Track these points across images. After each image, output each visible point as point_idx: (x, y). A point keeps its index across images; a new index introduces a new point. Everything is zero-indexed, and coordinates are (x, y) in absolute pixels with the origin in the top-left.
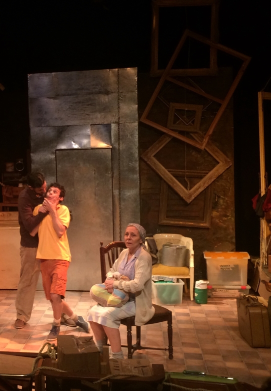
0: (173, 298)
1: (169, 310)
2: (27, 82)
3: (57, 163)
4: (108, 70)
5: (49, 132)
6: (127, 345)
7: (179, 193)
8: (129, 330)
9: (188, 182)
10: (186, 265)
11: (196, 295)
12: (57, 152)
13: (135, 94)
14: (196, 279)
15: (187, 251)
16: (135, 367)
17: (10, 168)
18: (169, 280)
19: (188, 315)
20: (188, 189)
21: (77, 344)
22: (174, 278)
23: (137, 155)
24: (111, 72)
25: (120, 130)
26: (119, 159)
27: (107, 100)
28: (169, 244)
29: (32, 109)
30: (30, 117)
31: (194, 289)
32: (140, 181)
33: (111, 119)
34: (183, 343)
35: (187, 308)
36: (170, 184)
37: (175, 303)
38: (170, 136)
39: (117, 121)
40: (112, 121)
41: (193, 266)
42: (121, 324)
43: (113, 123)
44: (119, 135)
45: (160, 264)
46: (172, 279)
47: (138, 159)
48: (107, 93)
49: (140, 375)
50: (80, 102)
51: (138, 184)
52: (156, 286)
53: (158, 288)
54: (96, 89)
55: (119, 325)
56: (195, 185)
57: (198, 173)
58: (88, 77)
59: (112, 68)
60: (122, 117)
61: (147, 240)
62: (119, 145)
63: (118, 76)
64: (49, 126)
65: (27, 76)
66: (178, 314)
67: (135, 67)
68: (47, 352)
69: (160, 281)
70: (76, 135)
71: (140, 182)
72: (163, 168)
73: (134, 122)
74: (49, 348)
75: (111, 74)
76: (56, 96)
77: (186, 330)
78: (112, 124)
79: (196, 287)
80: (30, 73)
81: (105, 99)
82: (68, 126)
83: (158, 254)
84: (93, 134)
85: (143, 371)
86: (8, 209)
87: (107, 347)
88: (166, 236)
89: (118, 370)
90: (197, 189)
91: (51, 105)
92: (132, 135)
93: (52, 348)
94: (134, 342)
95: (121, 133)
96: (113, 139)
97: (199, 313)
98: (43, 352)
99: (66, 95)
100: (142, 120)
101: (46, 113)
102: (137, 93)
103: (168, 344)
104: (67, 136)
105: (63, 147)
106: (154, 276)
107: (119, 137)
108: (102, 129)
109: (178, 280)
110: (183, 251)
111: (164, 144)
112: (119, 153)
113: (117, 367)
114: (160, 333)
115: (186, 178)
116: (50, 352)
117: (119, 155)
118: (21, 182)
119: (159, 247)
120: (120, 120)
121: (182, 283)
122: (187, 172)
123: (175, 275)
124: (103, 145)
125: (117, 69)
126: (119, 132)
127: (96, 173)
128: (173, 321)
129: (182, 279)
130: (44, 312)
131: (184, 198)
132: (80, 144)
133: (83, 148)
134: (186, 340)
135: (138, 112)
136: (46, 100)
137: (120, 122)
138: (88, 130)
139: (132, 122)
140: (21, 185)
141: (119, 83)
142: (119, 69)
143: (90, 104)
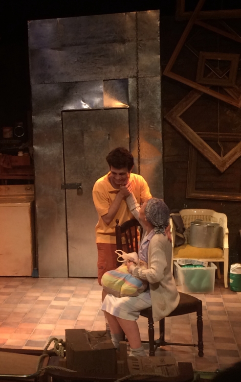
0: (204, 284)
1: (199, 299)
2: (27, 30)
3: (64, 126)
4: (124, 14)
5: (53, 90)
6: (148, 340)
7: (211, 160)
8: (151, 322)
9: (221, 147)
10: (219, 245)
11: (231, 281)
12: (64, 113)
13: (158, 41)
14: (231, 262)
15: (221, 230)
16: (158, 366)
17: (8, 133)
18: (198, 264)
19: (221, 304)
20: (222, 156)
21: (89, 339)
22: (205, 261)
23: (159, 116)
24: (127, 15)
25: (139, 86)
26: (138, 121)
27: (123, 50)
28: (199, 222)
29: (33, 62)
30: (31, 72)
31: (229, 274)
32: (163, 146)
33: (127, 72)
34: (215, 338)
35: (220, 297)
36: (200, 150)
37: (206, 291)
38: (199, 92)
39: (136, 75)
40: (129, 76)
41: (228, 247)
42: (140, 316)
43: (131, 77)
44: (138, 91)
45: (188, 245)
46: (203, 263)
47: (161, 120)
48: (123, 41)
49: (164, 375)
50: (90, 53)
51: (162, 150)
52: (183, 271)
53: (185, 273)
54: (110, 37)
55: (138, 317)
56: (230, 150)
57: (233, 136)
58: (100, 23)
59: (129, 12)
60: (142, 70)
61: (171, 217)
62: (138, 104)
63: (137, 20)
64: (54, 83)
65: (27, 22)
66: (209, 304)
67: (157, 9)
68: (53, 349)
69: (187, 265)
70: (86, 93)
71: (163, 149)
72: (192, 130)
73: (156, 76)
74: (55, 344)
75: (127, 19)
76: (62, 47)
77: (219, 323)
78: (129, 79)
79: (231, 272)
80: (30, 20)
81: (120, 49)
82: (77, 82)
83: (185, 233)
84: (106, 91)
85: (167, 371)
86: (6, 182)
87: (124, 342)
88: (195, 211)
89: (138, 369)
90: (233, 155)
91: (56, 57)
92: (153, 92)
93: (60, 344)
94: (157, 337)
95: (140, 90)
96: (130, 97)
97: (235, 302)
98: (48, 349)
99: (74, 45)
100: (165, 73)
101: (49, 67)
102: (159, 40)
103: (197, 339)
104: (75, 94)
105: (71, 107)
106: (181, 259)
107: (138, 94)
108: (118, 85)
109: (209, 264)
110: (215, 229)
111: (193, 102)
112: (138, 113)
113: (136, 366)
114: (189, 327)
115: (218, 142)
116: (58, 349)
117: (138, 116)
118: (21, 150)
119: (187, 225)
120: (139, 74)
121: (214, 267)
122: (220, 135)
123: (206, 257)
124: (118, 104)
125: (135, 13)
126: (138, 89)
127: (110, 138)
128: (204, 312)
129: (215, 263)
130: (49, 302)
131: (217, 166)
132: (90, 104)
133: (95, 108)
134: (218, 334)
135: (161, 65)
136: (49, 51)
137: (139, 77)
138: (101, 87)
139: (153, 76)
140: (20, 154)
141: (137, 29)
142: (138, 12)
143: (103, 55)
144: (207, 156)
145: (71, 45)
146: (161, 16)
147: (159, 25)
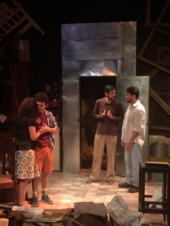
2: (61, 30)
4: (116, 23)
5: (75, 64)
7: (163, 108)
9: (169, 100)
10: (167, 156)
17: (48, 88)
20: (169, 105)
24: (118, 24)
25: (124, 64)
27: (115, 43)
29: (64, 48)
30: (62, 53)
33: (118, 56)
36: (157, 102)
38: (157, 69)
39: (122, 58)
40: (119, 58)
43: (119, 59)
44: (123, 67)
48: (115, 38)
50: (96, 44)
54: (108, 36)
58: (103, 27)
59: (119, 22)
60: (125, 55)
62: (123, 74)
63: (123, 27)
64: (75, 60)
65: (61, 25)
67: (135, 21)
70: (93, 67)
73: (134, 59)
75: (118, 26)
76: (81, 40)
78: (118, 60)
80: (63, 24)
82: (88, 61)
84: (105, 66)
91: (77, 45)
92: (132, 68)
95: (124, 66)
96: (119, 70)
99: (87, 39)
100: (139, 58)
101: (73, 51)
102: (136, 39)
104: (87, 67)
105: (85, 75)
107: (123, 69)
108: (112, 63)
115: (168, 98)
118: (55, 98)
120: (124, 57)
124: (112, 74)
125: (122, 22)
126: (123, 66)
130: (69, 187)
132: (96, 73)
135: (136, 52)
136: (73, 42)
137: (124, 59)
138: (102, 64)
139: (132, 58)
140: (55, 100)
141: (124, 32)
142: (124, 22)
143: (104, 46)
144: (161, 106)
145: (86, 39)
146: (137, 25)
147: (136, 30)
